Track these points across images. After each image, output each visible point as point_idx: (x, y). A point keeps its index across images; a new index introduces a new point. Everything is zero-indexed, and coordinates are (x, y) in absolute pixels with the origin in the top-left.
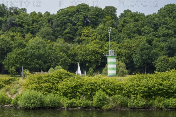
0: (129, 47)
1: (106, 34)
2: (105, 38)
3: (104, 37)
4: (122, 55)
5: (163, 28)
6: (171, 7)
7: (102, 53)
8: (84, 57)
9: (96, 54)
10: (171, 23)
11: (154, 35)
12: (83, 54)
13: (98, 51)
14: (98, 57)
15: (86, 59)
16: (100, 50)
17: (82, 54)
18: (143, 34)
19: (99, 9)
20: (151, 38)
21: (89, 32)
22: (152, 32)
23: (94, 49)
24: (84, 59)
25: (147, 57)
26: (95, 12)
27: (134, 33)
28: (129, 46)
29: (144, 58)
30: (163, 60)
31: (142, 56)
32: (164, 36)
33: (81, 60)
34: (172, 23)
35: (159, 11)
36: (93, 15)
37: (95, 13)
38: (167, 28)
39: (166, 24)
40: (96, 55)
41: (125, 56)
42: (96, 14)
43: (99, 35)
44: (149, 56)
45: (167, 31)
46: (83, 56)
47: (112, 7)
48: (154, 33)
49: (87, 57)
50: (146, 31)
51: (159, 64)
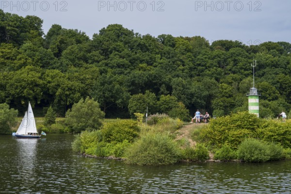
0: (83, 79)
1: (39, 57)
2: (39, 64)
3: (37, 62)
4: (75, 90)
5: (115, 55)
6: (118, 28)
7: (43, 85)
8: (18, 91)
9: (34, 86)
10: (123, 50)
11: (107, 65)
12: (17, 86)
13: (38, 83)
14: (38, 91)
15: (21, 93)
16: (41, 82)
17: (15, 87)
18: (90, 61)
19: (19, 18)
20: (103, 68)
21: (11, 53)
22: (103, 60)
23: (33, 79)
24: (18, 94)
25: (110, 95)
26: (15, 22)
27: (79, 59)
28: (82, 77)
29: (106, 95)
30: (139, 100)
31: (104, 93)
32: (119, 66)
33: (13, 95)
34: (126, 50)
35: (100, 31)
36: (13, 27)
37: (15, 24)
38: (121, 57)
39: (118, 51)
40: (35, 89)
41: (79, 91)
42: (17, 25)
43: (30, 58)
44: (112, 93)
45: (121, 60)
46: (16, 88)
47: (36, 18)
48: (106, 61)
49: (22, 90)
50: (96, 58)
51: (135, 104)
